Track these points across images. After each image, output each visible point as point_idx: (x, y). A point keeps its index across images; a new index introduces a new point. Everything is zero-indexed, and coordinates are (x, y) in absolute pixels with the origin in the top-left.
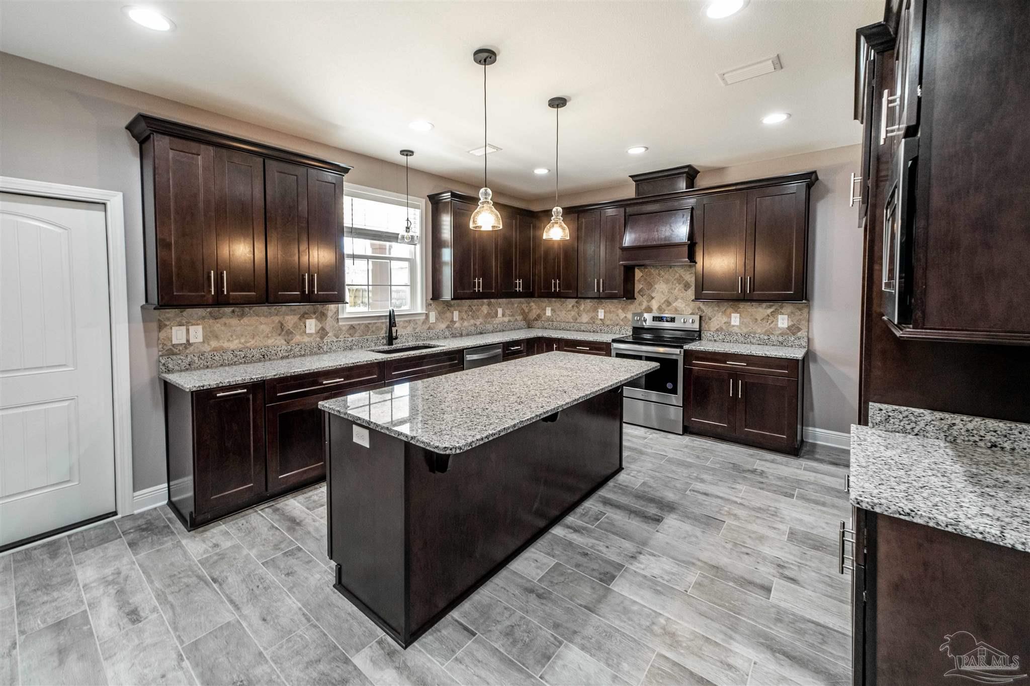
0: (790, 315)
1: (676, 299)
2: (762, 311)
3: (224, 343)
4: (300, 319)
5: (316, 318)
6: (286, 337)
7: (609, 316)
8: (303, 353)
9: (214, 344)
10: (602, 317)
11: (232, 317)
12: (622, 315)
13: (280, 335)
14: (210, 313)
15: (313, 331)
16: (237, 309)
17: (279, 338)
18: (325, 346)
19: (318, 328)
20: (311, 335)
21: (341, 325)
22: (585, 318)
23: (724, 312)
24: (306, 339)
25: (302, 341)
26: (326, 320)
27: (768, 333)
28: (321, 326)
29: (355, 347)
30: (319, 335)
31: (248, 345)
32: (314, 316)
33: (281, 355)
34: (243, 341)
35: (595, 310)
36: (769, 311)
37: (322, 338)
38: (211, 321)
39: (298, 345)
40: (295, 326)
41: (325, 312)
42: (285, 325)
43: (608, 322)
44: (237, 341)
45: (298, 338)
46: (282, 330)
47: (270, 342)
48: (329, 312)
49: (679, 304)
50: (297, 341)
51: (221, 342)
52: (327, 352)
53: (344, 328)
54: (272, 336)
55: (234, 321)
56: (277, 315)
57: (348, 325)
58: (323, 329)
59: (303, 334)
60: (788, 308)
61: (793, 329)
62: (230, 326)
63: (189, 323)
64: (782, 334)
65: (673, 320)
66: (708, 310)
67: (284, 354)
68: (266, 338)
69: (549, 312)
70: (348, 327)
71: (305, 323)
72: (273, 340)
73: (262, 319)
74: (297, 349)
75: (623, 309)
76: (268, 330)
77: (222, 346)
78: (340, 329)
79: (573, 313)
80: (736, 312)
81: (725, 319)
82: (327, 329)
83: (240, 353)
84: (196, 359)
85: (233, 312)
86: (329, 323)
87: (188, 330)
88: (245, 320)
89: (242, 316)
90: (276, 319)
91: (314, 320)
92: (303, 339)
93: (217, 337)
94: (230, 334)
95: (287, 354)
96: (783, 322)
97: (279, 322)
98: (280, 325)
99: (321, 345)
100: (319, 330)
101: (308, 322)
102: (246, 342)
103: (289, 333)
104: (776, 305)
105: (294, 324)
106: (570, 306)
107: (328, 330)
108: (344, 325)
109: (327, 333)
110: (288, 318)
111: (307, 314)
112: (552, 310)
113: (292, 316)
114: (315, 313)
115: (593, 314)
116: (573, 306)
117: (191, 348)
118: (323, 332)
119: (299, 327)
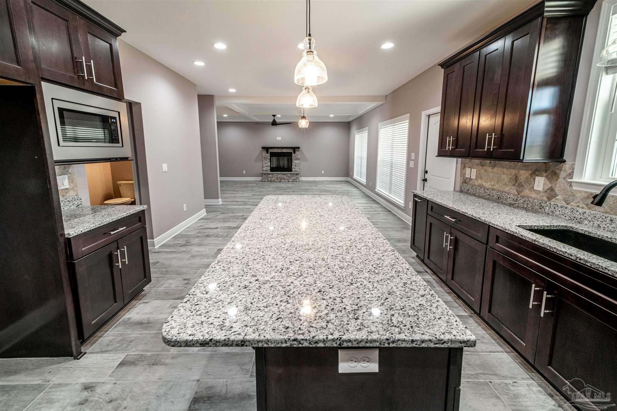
3: (483, 182)
4: (531, 175)
5: (546, 177)
6: (518, 188)
8: (526, 206)
9: (480, 182)
11: (489, 166)
13: (514, 185)
14: (481, 162)
15: (540, 189)
16: (492, 162)
17: (513, 187)
18: (547, 208)
19: (547, 188)
20: (539, 192)
21: (576, 190)
24: (533, 195)
25: (530, 195)
26: (557, 180)
28: (550, 186)
29: (587, 222)
30: (547, 194)
31: (495, 187)
32: (545, 175)
33: (509, 201)
34: (492, 183)
37: (549, 199)
38: (481, 167)
39: (523, 198)
40: (527, 181)
41: (558, 171)
42: (519, 178)
44: (489, 183)
45: (527, 192)
46: (516, 182)
47: (507, 189)
48: (562, 172)
50: (526, 194)
51: (483, 181)
52: (548, 214)
53: (578, 195)
54: (509, 185)
55: (490, 169)
56: (514, 168)
57: (586, 192)
58: (552, 189)
59: (532, 190)
62: (488, 172)
63: (472, 166)
67: (512, 202)
68: (505, 186)
70: (586, 195)
71: (534, 179)
72: (509, 188)
73: (505, 170)
74: (521, 201)
76: (507, 180)
77: (483, 184)
78: (573, 195)
82: (557, 190)
83: (487, 191)
84: (470, 188)
85: (490, 163)
86: (560, 185)
87: (471, 170)
88: (495, 170)
89: (494, 166)
90: (513, 172)
91: (543, 178)
92: (531, 194)
93: (481, 178)
94: (487, 177)
95: (513, 202)
97: (515, 174)
98: (515, 177)
99: (543, 205)
100: (548, 189)
101: (537, 178)
102: (494, 185)
103: (521, 185)
105: (525, 179)
107: (557, 192)
108: (580, 192)
109: (555, 196)
110: (522, 172)
111: (538, 171)
113: (525, 172)
114: (546, 171)
117: (472, 182)
118: (551, 194)
119: (530, 182)
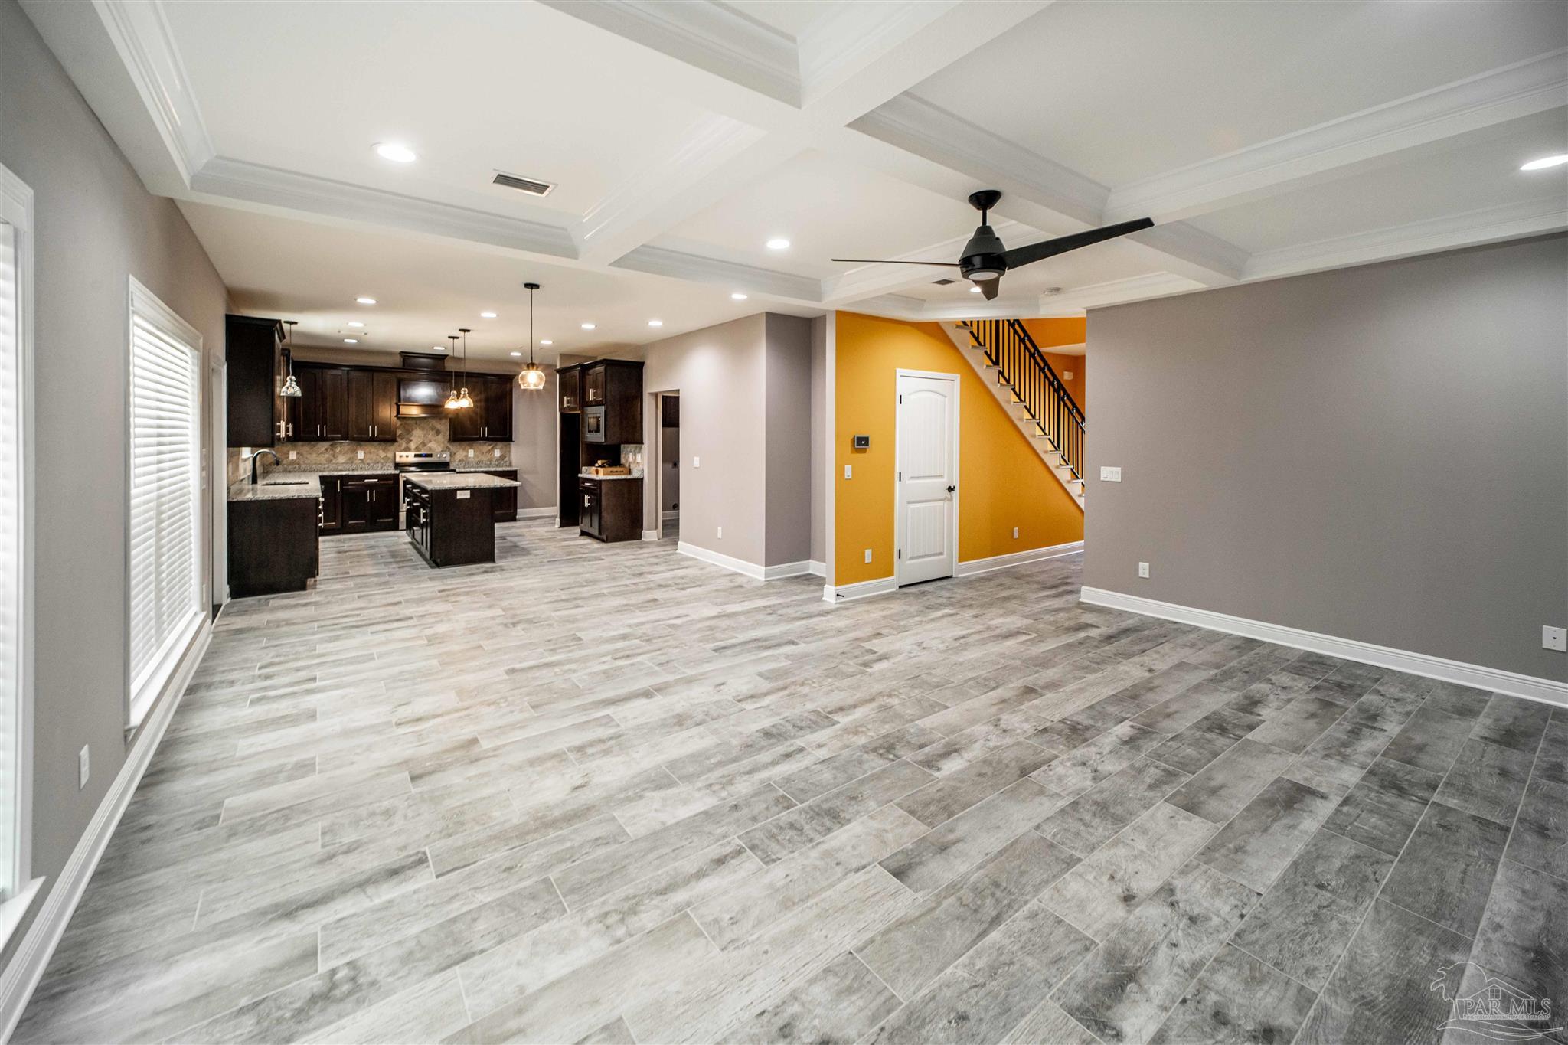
0: (501, 449)
1: (430, 441)
2: (486, 447)
7: (368, 456)
10: (362, 457)
12: (382, 454)
22: (342, 459)
23: (464, 449)
27: (490, 460)
35: (355, 451)
36: (490, 447)
43: (368, 461)
49: (433, 445)
60: (500, 445)
61: (502, 457)
64: (497, 460)
65: (430, 456)
66: (453, 447)
69: (293, 456)
75: (384, 450)
79: (327, 456)
80: (471, 448)
81: (464, 454)
96: (497, 453)
104: (494, 443)
106: (323, 449)
112: (298, 453)
115: (350, 455)
116: (326, 449)
